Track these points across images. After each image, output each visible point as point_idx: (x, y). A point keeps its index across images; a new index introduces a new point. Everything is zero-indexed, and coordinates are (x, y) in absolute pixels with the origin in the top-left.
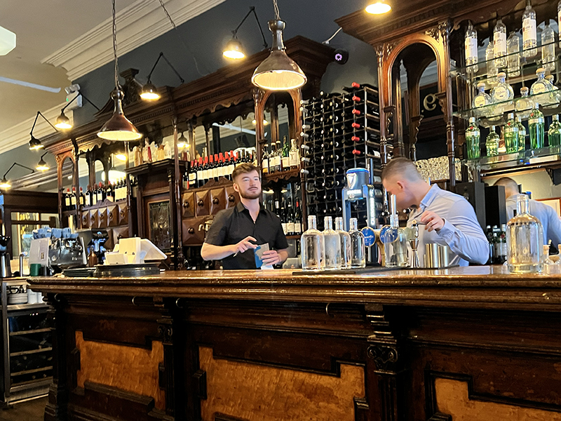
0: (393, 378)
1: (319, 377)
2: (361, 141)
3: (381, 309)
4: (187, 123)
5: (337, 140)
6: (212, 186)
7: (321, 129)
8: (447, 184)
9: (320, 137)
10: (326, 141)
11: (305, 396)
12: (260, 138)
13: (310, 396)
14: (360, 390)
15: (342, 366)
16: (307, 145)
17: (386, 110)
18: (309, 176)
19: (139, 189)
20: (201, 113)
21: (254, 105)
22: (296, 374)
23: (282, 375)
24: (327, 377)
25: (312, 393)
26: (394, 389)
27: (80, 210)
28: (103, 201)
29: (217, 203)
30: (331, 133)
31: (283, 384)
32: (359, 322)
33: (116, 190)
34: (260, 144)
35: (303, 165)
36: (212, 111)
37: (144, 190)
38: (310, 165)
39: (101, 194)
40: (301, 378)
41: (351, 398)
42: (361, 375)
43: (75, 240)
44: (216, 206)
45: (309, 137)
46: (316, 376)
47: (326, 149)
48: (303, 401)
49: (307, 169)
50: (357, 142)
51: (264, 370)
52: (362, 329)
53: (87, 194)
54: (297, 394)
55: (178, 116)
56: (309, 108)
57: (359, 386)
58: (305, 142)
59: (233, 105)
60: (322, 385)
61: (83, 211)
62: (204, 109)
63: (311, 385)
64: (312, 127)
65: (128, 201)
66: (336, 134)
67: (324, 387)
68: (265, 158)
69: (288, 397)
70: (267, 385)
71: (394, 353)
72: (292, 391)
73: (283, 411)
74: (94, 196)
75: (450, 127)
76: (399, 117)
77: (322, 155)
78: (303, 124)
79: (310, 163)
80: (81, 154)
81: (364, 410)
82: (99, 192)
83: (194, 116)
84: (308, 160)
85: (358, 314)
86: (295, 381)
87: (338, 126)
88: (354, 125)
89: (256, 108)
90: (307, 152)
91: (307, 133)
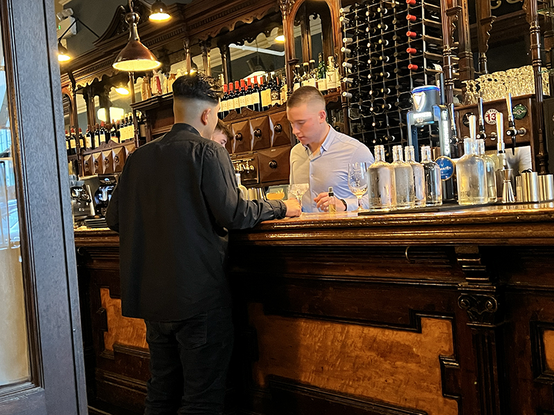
0: (491, 331)
1: (395, 332)
2: (418, 53)
3: (476, 251)
4: (200, 45)
5: (386, 53)
6: (233, 119)
7: (367, 41)
8: (532, 101)
9: (365, 52)
10: (372, 55)
11: (378, 355)
12: (290, 58)
13: (383, 355)
14: (447, 347)
15: (423, 319)
16: (348, 62)
17: (449, 13)
18: (352, 100)
19: (149, 126)
20: (218, 32)
21: (281, 19)
22: (366, 330)
23: (348, 332)
24: (405, 333)
25: (386, 351)
26: (493, 343)
27: (81, 154)
28: (107, 142)
29: (241, 139)
30: (379, 46)
31: (349, 342)
32: (445, 268)
33: (120, 130)
34: (291, 64)
35: (344, 87)
36: (231, 30)
37: (153, 128)
38: (352, 87)
39: (104, 135)
40: (371, 334)
41: (436, 356)
42: (448, 329)
43: (81, 188)
44: (241, 142)
45: (352, 53)
46: (391, 331)
47: (373, 66)
48: (376, 361)
49: (349, 92)
50: (413, 54)
51: (326, 326)
52: (449, 276)
53: (88, 136)
54: (369, 354)
55: (190, 38)
56: (350, 16)
57: (446, 343)
58: (347, 59)
59: (255, 20)
60: (398, 342)
61: (84, 156)
62: (221, 27)
63: (385, 343)
64: (355, 40)
65: (136, 142)
66: (385, 47)
67: (401, 345)
68: (297, 82)
69: (357, 357)
70: (330, 343)
71: (493, 302)
72: (361, 349)
73: (351, 372)
74: (96, 137)
75: (535, 28)
76: (466, 20)
77: (368, 73)
78: (343, 37)
79: (353, 84)
80: (79, 89)
81: (453, 369)
82: (102, 133)
83: (209, 36)
84: (351, 80)
85: (444, 258)
86: (365, 338)
87: (388, 37)
88: (409, 33)
89: (284, 22)
90: (350, 71)
91: (348, 47)
